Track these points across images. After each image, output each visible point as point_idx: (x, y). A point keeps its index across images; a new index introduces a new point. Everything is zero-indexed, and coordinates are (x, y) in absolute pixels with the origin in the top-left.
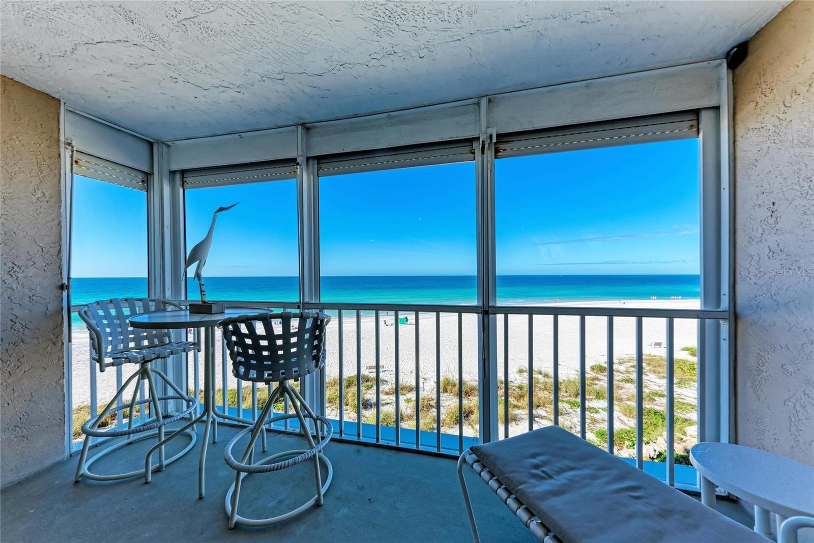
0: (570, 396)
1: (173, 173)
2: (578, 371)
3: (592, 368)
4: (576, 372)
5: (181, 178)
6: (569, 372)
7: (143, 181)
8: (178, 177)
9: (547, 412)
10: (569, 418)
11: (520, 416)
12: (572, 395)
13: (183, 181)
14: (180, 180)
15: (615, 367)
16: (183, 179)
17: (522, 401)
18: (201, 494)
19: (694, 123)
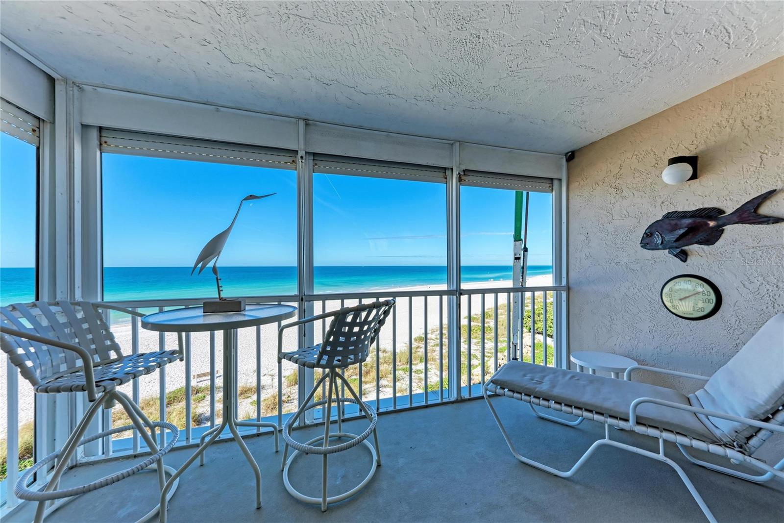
0: (403, 364)
1: (85, 127)
2: (406, 344)
3: (415, 340)
4: (405, 345)
5: (99, 137)
6: (402, 346)
7: (34, 131)
8: (94, 134)
9: (388, 381)
10: (404, 382)
11: (368, 389)
12: (404, 363)
13: (100, 141)
14: (97, 139)
15: (429, 336)
16: (100, 139)
17: (368, 376)
18: (259, 503)
19: (550, 185)
